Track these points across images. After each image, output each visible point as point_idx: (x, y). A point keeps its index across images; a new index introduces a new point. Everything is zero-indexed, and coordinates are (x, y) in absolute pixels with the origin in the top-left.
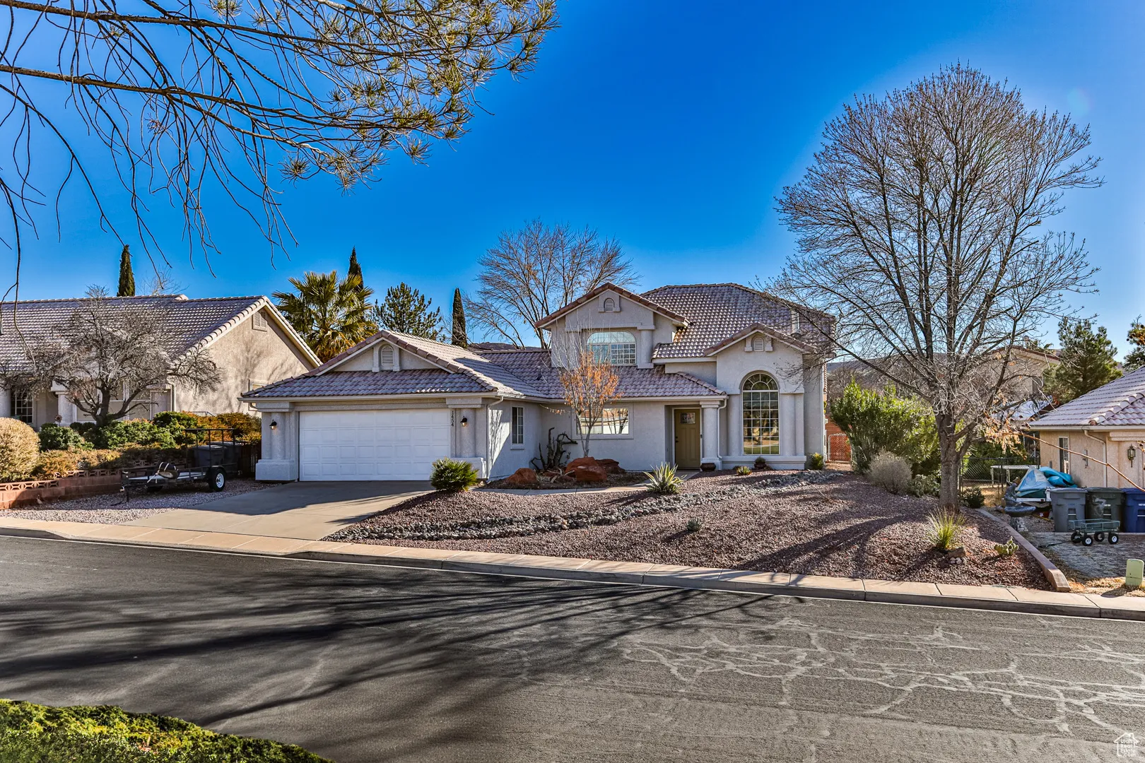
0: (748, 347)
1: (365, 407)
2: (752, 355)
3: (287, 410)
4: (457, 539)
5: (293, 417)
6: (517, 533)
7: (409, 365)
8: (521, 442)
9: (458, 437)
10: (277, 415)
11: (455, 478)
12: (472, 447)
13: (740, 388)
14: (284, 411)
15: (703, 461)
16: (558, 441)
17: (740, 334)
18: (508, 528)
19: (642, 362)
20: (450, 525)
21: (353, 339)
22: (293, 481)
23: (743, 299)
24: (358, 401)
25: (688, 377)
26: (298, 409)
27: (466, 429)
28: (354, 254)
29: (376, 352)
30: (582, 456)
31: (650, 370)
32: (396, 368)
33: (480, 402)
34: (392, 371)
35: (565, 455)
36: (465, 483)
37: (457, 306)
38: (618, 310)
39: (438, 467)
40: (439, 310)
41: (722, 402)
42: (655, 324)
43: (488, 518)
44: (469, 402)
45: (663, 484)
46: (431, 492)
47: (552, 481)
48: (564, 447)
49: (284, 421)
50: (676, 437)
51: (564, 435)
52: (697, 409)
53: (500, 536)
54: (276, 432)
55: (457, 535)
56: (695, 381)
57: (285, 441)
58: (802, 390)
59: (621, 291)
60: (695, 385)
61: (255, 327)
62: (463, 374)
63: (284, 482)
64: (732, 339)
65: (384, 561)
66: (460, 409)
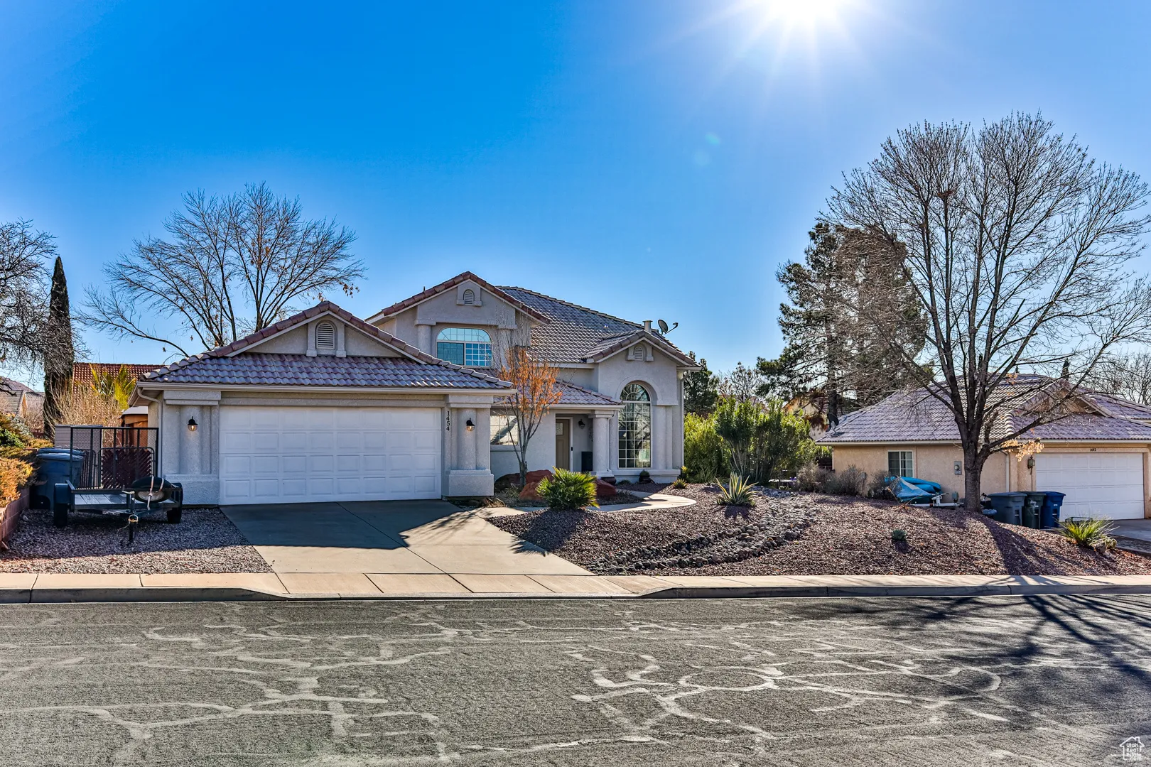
0: (631, 357)
3: (212, 403)
7: (359, 351)
9: (454, 444)
10: (195, 409)
12: (475, 457)
13: (621, 397)
19: (502, 364)
26: (225, 402)
27: (471, 434)
29: (312, 330)
34: (333, 357)
38: (479, 304)
42: (517, 323)
44: (478, 400)
49: (205, 419)
56: (580, 389)
57: (204, 449)
59: (482, 282)
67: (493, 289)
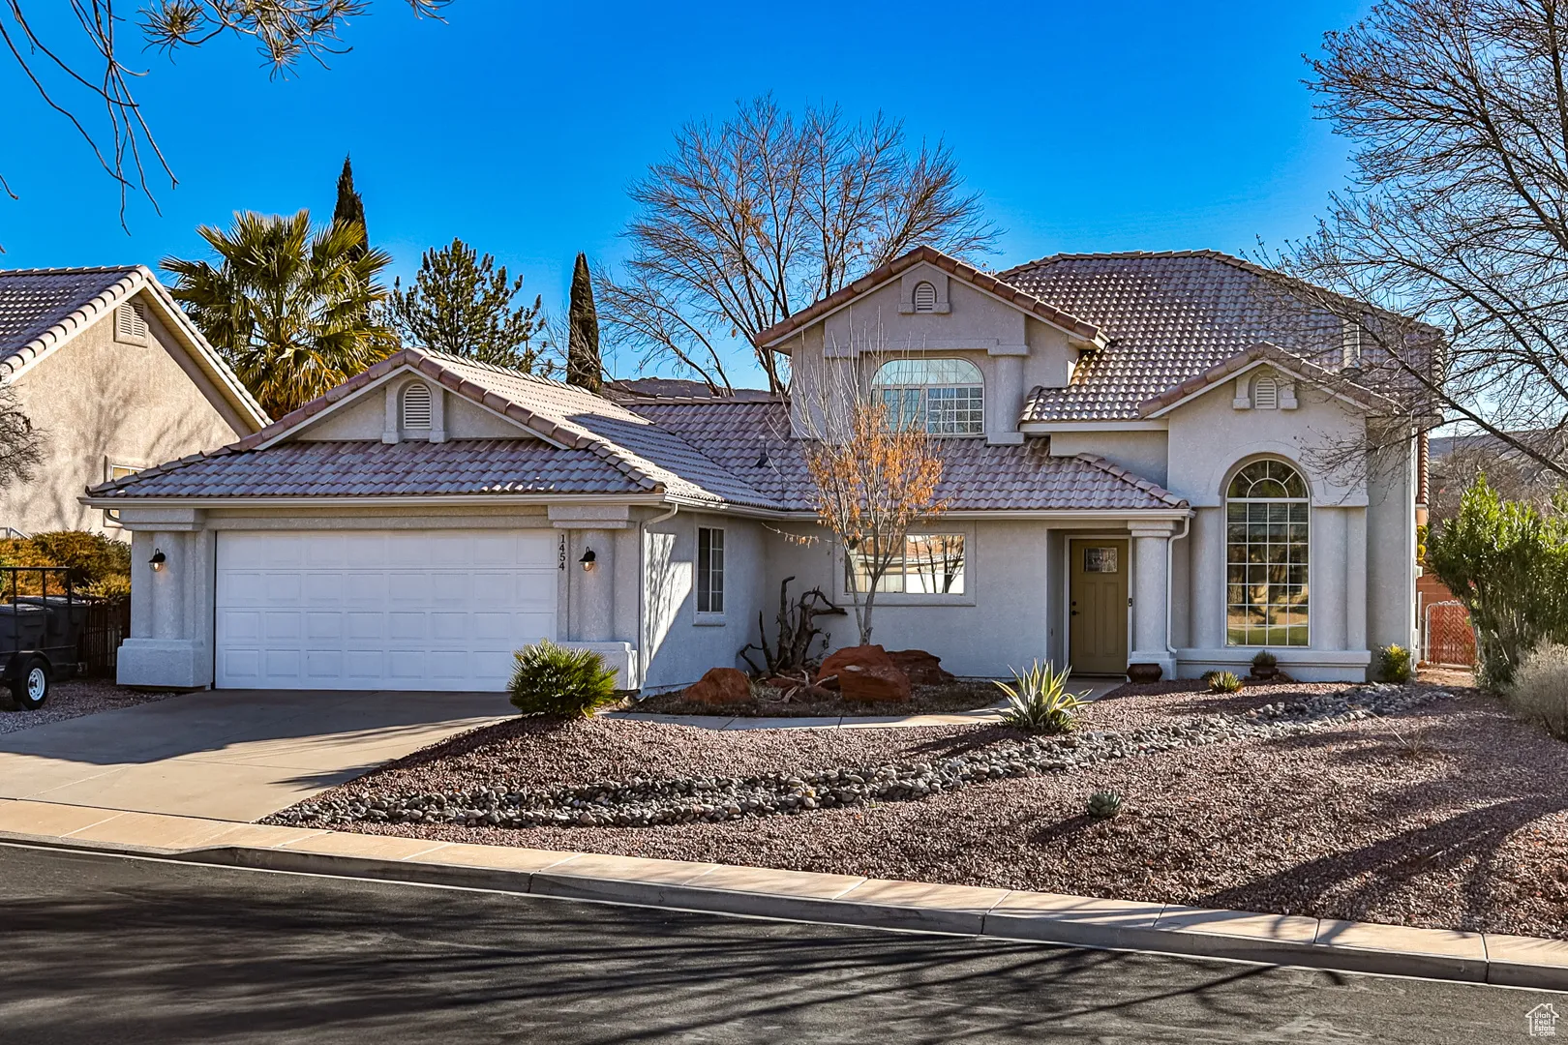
0: (1242, 400)
1: (364, 523)
2: (1250, 415)
3: (189, 528)
4: (566, 825)
5: (202, 541)
6: (703, 814)
7: (464, 430)
8: (718, 607)
9: (574, 593)
10: (167, 538)
11: (563, 687)
12: (605, 619)
13: (1221, 492)
14: (181, 528)
15: (1134, 658)
16: (803, 607)
17: (1223, 369)
18: (682, 804)
19: (999, 429)
20: (552, 793)
21: (344, 367)
22: (201, 688)
23: (1233, 287)
24: (349, 508)
25: (1101, 466)
26: (215, 524)
27: (592, 578)
28: (347, 171)
29: (392, 397)
30: (856, 643)
31: (1017, 447)
32: (437, 436)
33: (626, 515)
34: (426, 442)
35: (817, 638)
36: (587, 698)
37: (580, 292)
38: (945, 308)
39: (527, 661)
40: (538, 302)
41: (1179, 524)
42: (1028, 344)
43: (638, 780)
44: (600, 515)
45: (1037, 710)
46: (509, 718)
47: (786, 699)
48: (815, 622)
49: (183, 551)
50: (1072, 604)
51: (816, 593)
52: (1121, 540)
53: (662, 822)
54: (164, 575)
55: (565, 817)
56: (1121, 475)
57: (183, 598)
58: (1360, 499)
59: (952, 266)
60: (1118, 484)
61: (121, 336)
62: (587, 450)
63: (180, 691)
64: (1204, 380)
65: (400, 872)
66: (580, 531)
67: (971, 277)
